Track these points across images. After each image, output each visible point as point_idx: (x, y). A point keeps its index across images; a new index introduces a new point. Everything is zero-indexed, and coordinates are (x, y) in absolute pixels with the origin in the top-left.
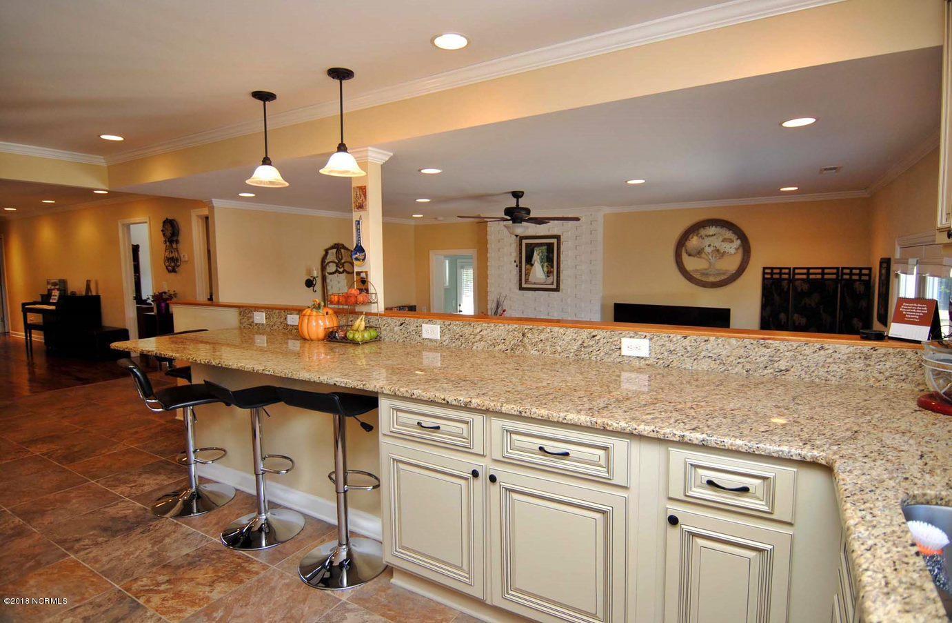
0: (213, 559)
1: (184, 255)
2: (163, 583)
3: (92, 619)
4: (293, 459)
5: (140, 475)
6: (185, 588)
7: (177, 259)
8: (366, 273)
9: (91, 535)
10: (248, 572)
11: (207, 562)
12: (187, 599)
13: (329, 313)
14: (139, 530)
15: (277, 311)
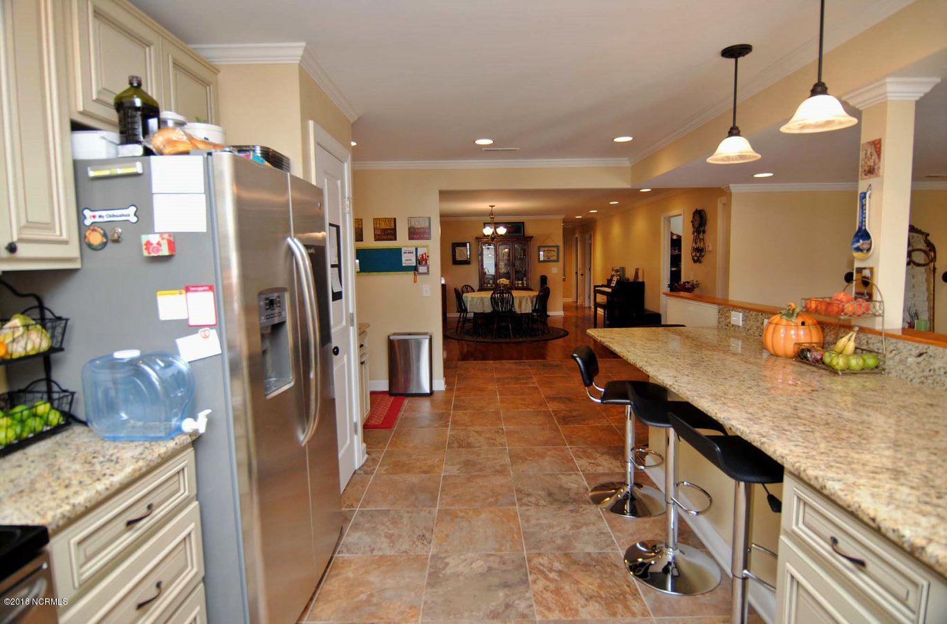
0: (606, 572)
1: (709, 246)
2: (555, 571)
3: (493, 571)
4: (714, 499)
5: (603, 454)
6: (567, 587)
7: (702, 249)
8: (871, 269)
9: (539, 495)
10: (627, 607)
11: (599, 571)
12: (561, 600)
13: (806, 323)
14: (571, 507)
15: (755, 313)
